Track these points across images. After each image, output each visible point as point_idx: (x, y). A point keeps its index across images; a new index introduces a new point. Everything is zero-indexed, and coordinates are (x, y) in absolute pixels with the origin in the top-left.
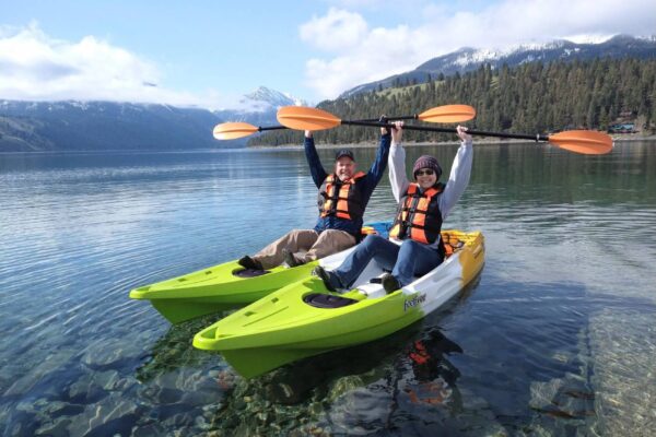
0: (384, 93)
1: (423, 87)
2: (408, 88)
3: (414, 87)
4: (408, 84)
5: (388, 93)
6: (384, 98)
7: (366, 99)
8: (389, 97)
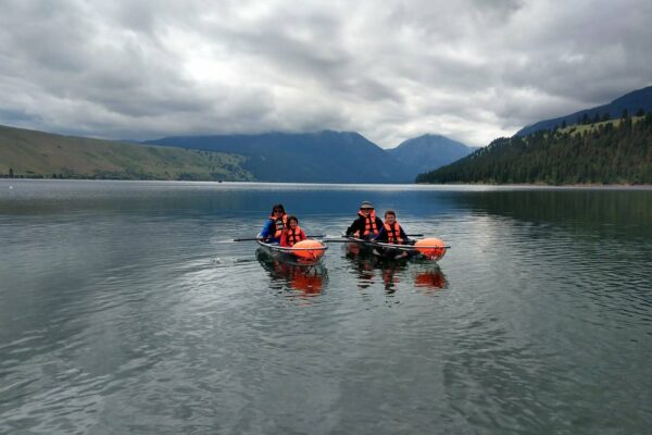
1: (616, 123)
2: (597, 125)
3: (604, 124)
4: (597, 120)
5: (572, 131)
6: (566, 136)
7: (546, 136)
8: (573, 135)
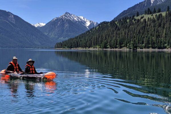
0: (139, 17)
1: (164, 14)
2: (154, 15)
3: (158, 14)
4: (155, 12)
5: (142, 18)
6: (138, 20)
7: (128, 21)
8: (142, 20)
